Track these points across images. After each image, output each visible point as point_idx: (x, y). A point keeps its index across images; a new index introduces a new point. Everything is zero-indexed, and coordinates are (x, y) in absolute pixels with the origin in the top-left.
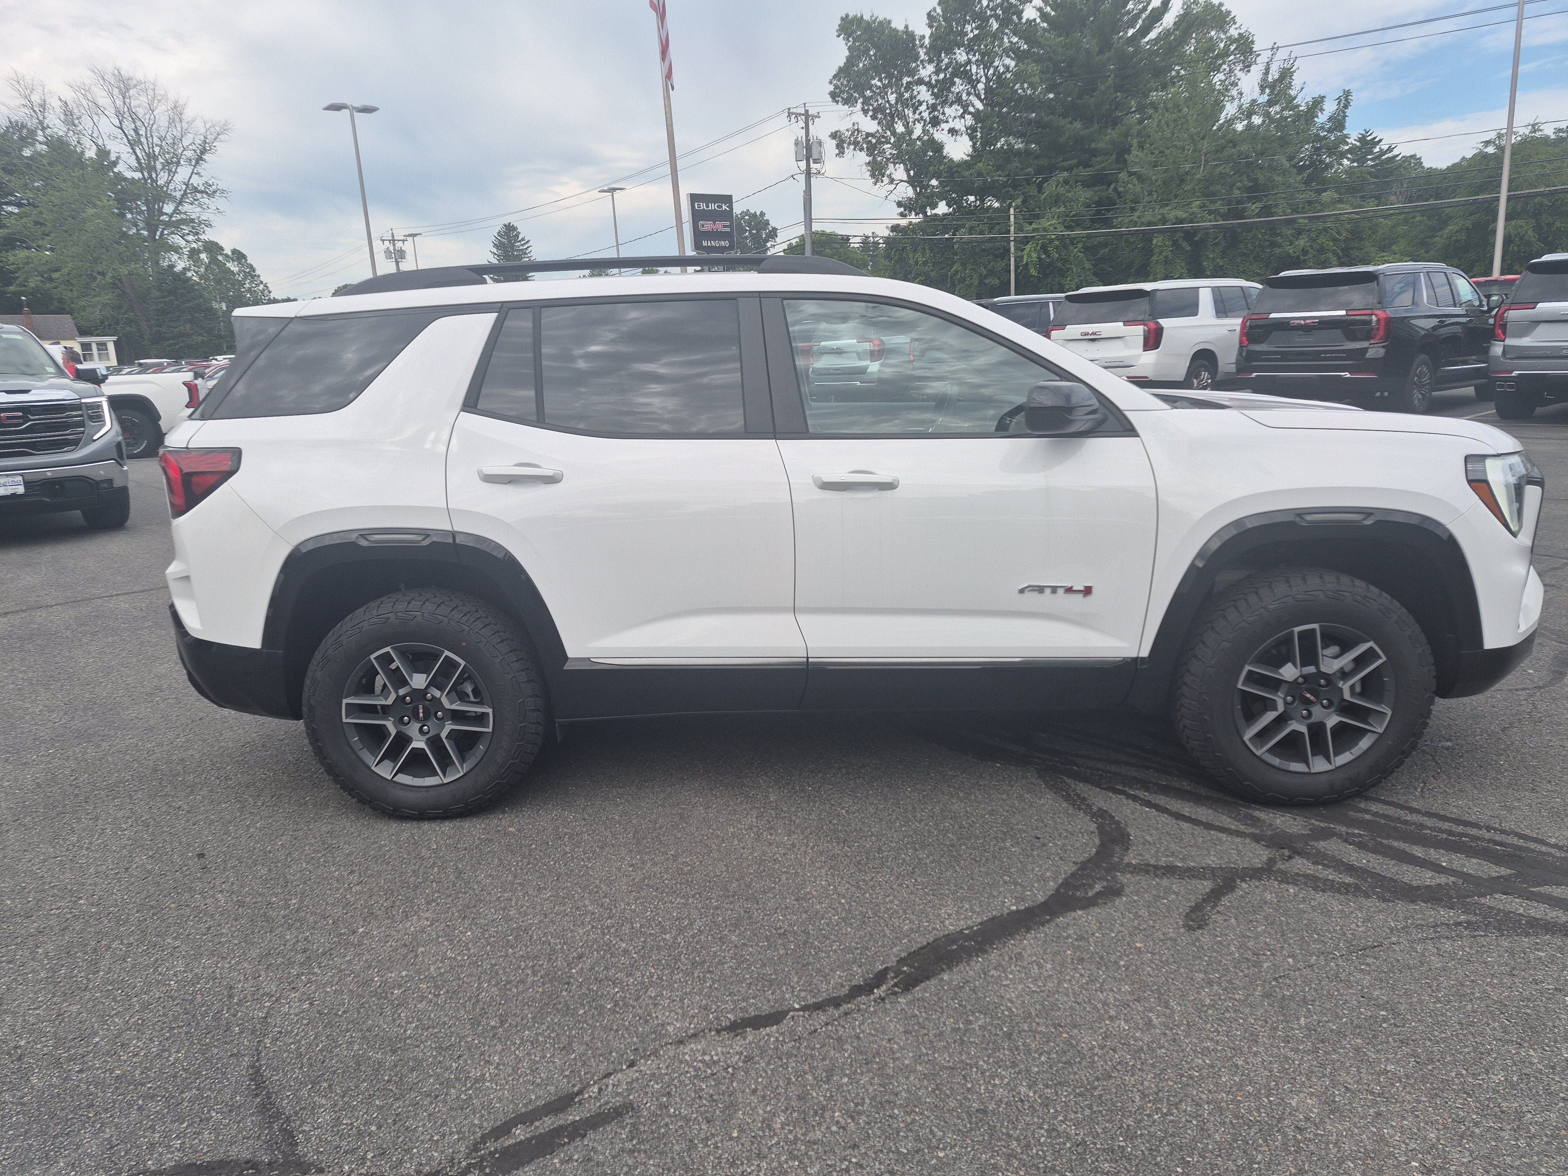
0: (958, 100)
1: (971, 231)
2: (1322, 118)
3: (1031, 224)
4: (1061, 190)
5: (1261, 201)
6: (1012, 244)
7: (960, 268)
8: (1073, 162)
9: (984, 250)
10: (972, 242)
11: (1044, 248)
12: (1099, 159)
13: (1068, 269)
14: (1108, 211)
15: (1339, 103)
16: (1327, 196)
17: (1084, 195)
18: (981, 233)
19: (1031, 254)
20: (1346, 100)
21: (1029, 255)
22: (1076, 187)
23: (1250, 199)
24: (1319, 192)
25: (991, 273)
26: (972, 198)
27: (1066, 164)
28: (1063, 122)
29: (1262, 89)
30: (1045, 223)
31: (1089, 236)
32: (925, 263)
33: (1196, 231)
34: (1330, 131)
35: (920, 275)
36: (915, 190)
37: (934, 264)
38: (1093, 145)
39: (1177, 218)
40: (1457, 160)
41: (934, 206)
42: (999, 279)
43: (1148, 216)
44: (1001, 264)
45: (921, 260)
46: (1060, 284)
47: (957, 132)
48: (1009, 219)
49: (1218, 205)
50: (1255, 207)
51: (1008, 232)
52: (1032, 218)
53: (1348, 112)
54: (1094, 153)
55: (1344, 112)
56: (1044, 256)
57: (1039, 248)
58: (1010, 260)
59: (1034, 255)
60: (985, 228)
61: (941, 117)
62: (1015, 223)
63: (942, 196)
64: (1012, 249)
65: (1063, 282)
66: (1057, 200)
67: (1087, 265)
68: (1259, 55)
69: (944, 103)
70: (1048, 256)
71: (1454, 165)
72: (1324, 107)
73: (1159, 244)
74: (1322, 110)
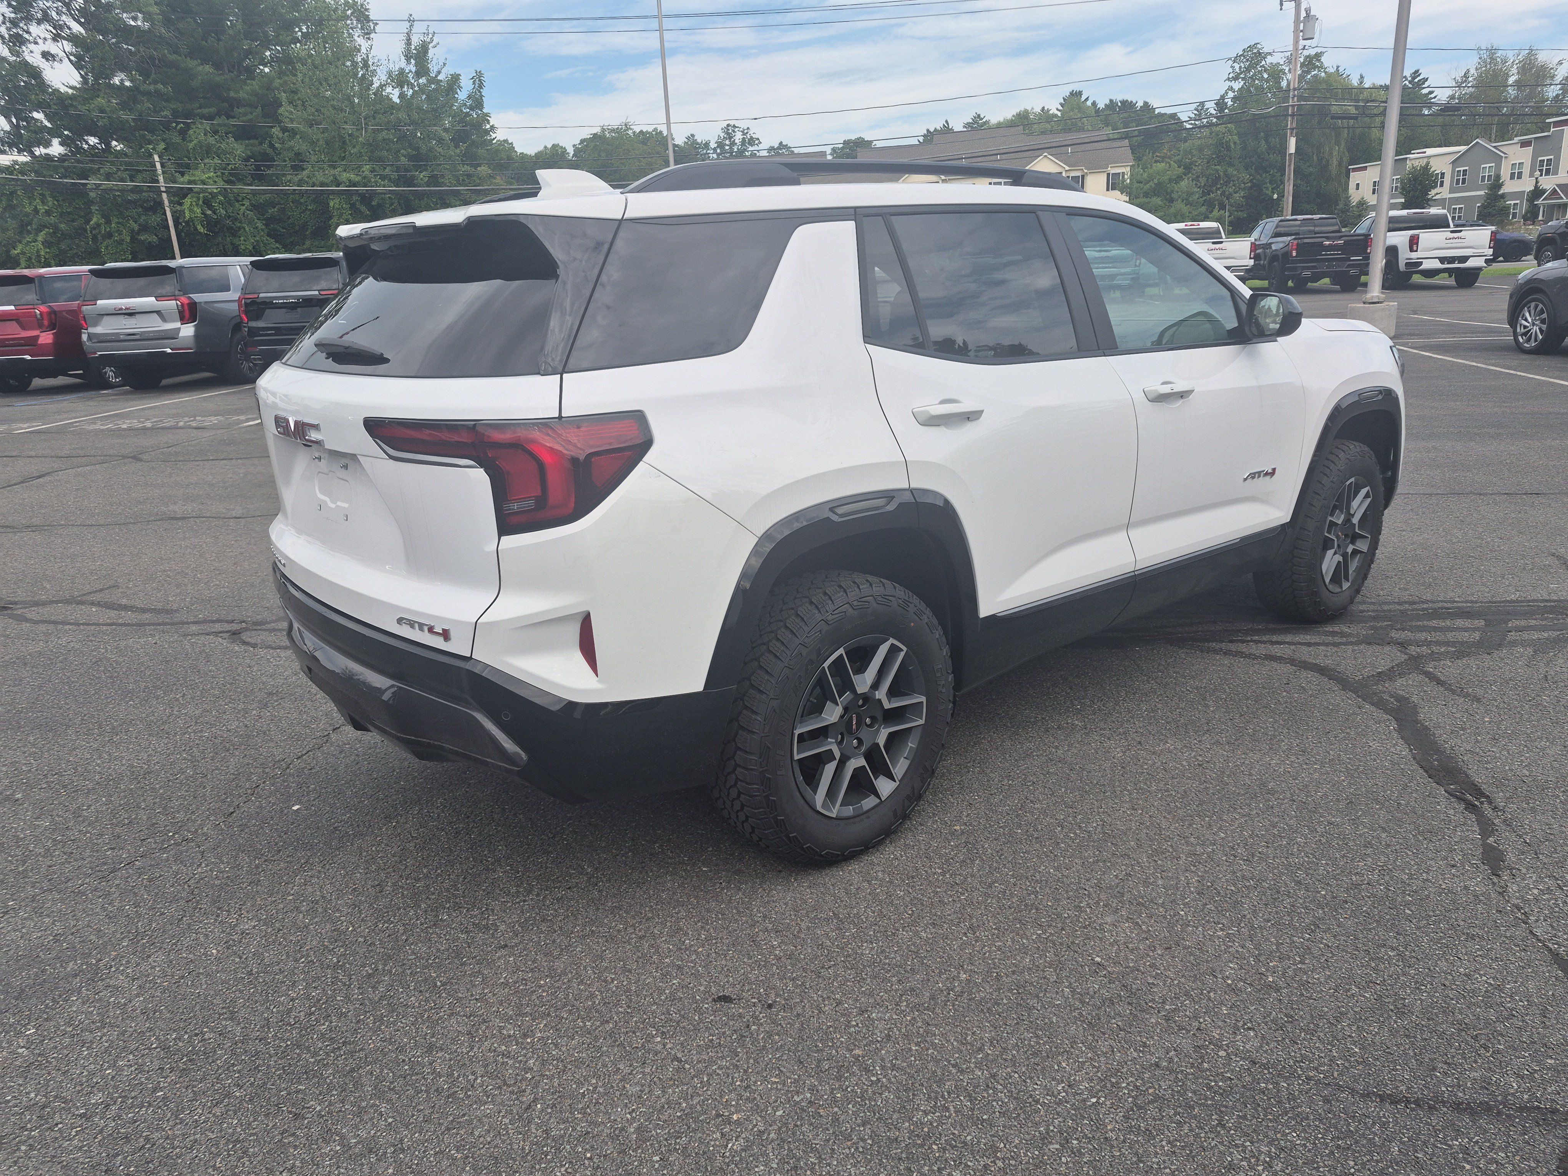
0: (46, 18)
1: (108, 177)
2: (462, 95)
3: (183, 174)
4: (211, 140)
5: (426, 170)
6: (164, 195)
7: (102, 221)
8: (213, 110)
9: (130, 202)
10: (111, 190)
11: (207, 203)
12: (242, 110)
13: (239, 228)
14: (269, 167)
15: (474, 83)
16: (483, 170)
17: (239, 149)
18: (122, 180)
19: (191, 209)
20: (480, 80)
21: (191, 211)
22: (228, 138)
23: (417, 168)
24: (476, 166)
25: (144, 228)
26: (93, 140)
27: (205, 111)
28: (191, 63)
29: (408, 58)
30: (198, 175)
31: (254, 193)
32: (48, 213)
33: (373, 194)
34: (472, 108)
35: (45, 226)
36: (10, 122)
37: (61, 215)
38: (232, 94)
39: (350, 181)
40: (541, 148)
41: (48, 144)
42: (157, 236)
43: (320, 177)
44: (154, 220)
45: (42, 208)
46: (232, 244)
47: (53, 56)
48: (155, 166)
49: (388, 171)
50: (423, 176)
51: (157, 181)
52: (183, 168)
53: (484, 92)
54: (239, 103)
55: (480, 92)
56: (209, 212)
57: (201, 202)
58: (165, 214)
59: (198, 210)
60: (125, 175)
61: (26, 36)
62: (163, 173)
63: (54, 132)
64: (166, 202)
65: (236, 241)
66: (208, 151)
67: (259, 225)
68: (377, 24)
69: (29, 18)
70: (214, 212)
71: (540, 152)
72: (462, 85)
73: (337, 206)
74: (460, 87)
